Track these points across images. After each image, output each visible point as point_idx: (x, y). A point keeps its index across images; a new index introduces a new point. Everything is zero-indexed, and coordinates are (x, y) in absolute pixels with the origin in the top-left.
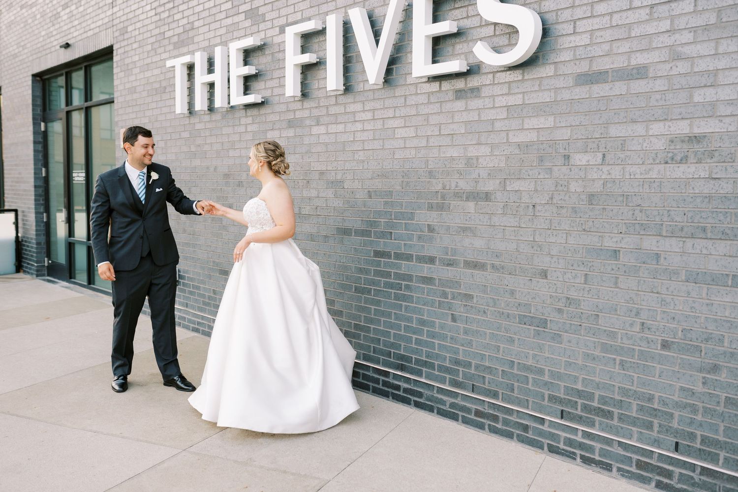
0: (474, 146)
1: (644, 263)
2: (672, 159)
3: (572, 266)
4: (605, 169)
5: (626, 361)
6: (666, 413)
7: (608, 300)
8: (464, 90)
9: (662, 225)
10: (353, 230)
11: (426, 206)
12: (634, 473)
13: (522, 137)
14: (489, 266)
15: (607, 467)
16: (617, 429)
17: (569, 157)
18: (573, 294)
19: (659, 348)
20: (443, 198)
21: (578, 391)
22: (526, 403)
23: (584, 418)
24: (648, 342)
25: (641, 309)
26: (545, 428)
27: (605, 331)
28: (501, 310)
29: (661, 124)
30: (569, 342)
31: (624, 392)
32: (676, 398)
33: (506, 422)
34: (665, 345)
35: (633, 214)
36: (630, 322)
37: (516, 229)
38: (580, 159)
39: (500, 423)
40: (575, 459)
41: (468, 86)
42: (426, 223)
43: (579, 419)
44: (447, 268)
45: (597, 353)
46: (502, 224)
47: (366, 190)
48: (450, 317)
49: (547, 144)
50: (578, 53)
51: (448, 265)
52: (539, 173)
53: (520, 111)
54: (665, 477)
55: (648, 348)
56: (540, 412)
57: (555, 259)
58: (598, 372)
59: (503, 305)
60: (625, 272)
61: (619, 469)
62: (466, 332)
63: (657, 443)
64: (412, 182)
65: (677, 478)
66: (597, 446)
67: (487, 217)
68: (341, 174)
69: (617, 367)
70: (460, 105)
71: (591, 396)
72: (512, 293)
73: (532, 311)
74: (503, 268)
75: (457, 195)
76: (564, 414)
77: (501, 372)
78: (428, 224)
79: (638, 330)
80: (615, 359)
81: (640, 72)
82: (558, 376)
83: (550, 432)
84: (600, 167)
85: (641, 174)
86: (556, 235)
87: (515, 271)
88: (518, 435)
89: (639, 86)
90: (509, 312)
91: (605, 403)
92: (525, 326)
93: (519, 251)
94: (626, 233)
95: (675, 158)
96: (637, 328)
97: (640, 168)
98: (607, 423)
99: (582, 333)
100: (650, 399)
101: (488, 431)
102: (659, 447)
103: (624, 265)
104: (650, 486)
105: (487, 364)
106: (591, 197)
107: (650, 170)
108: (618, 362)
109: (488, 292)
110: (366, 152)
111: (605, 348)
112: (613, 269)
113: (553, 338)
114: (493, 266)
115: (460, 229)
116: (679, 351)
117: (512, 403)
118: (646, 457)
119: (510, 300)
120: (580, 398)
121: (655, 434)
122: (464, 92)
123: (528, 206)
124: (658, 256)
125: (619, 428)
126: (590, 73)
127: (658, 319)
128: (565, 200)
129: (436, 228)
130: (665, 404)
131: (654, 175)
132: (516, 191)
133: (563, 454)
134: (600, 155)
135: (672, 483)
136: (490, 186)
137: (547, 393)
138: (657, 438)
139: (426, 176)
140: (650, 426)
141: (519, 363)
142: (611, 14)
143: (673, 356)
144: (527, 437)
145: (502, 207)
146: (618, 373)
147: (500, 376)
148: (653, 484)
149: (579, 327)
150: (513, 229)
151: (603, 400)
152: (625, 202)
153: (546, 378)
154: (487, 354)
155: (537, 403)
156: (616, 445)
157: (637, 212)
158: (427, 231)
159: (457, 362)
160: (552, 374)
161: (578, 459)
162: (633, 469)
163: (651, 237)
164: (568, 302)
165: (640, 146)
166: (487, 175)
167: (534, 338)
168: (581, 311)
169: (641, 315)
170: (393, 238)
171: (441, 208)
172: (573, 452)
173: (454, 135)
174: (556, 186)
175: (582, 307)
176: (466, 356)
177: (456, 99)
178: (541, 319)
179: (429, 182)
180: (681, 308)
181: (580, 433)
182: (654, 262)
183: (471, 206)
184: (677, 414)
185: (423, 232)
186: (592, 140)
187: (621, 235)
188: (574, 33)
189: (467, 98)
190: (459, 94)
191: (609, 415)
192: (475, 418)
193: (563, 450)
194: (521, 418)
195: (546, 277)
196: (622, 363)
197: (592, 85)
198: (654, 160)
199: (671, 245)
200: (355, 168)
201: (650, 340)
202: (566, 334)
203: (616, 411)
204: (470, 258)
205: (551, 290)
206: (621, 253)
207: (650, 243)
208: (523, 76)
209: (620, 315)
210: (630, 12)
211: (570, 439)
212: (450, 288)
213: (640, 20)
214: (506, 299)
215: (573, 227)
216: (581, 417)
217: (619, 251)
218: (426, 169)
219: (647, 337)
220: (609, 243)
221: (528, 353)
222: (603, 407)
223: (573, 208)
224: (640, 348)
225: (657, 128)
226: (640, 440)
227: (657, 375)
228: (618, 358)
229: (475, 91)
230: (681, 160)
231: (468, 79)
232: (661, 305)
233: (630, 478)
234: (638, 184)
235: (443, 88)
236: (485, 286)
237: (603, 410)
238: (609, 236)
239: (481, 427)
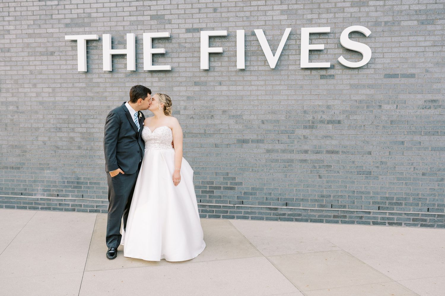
0: (332, 100)
1: (415, 145)
2: (425, 108)
3: (383, 149)
4: (398, 110)
5: (408, 183)
6: (424, 199)
7: (400, 160)
8: (325, 75)
9: (422, 131)
10: (250, 140)
11: (302, 127)
12: (411, 224)
13: (357, 98)
14: (340, 152)
15: (400, 224)
16: (404, 209)
17: (381, 106)
18: (384, 160)
19: (421, 176)
20: (313, 123)
21: (387, 197)
22: (361, 207)
23: (389, 208)
24: (417, 174)
25: (414, 162)
26: (371, 215)
27: (398, 172)
28: (347, 170)
29: (421, 95)
30: (382, 179)
31: (407, 194)
32: (428, 193)
33: (350, 217)
34: (423, 174)
35: (410, 128)
36: (409, 168)
37: (355, 135)
38: (386, 107)
39: (347, 219)
40: (385, 224)
41: (328, 74)
42: (303, 135)
43: (387, 208)
44: (315, 154)
45: (395, 181)
46: (348, 134)
47: (260, 120)
48: (318, 176)
49: (370, 100)
50: (385, 66)
51: (316, 153)
52: (367, 112)
53: (357, 86)
54: (424, 222)
55: (417, 176)
56: (368, 210)
57: (375, 147)
58: (395, 189)
59: (348, 168)
60: (407, 149)
61: (405, 224)
62: (327, 182)
63: (421, 210)
64: (293, 116)
65: (429, 221)
66: (395, 217)
67: (339, 131)
68: (241, 112)
69: (404, 185)
70: (323, 81)
71: (392, 198)
72: (353, 162)
73: (364, 169)
74: (348, 152)
75: (322, 122)
76: (380, 208)
77: (347, 197)
78: (304, 136)
79: (413, 171)
80: (403, 183)
81: (412, 76)
82: (377, 193)
83: (373, 217)
84: (396, 110)
85: (413, 113)
86: (375, 137)
87: (355, 153)
88: (357, 221)
89: (412, 80)
90: (352, 170)
91: (399, 200)
92: (360, 175)
93: (357, 145)
94: (407, 135)
95: (426, 107)
96: (412, 169)
97: (412, 111)
98: (400, 207)
99: (388, 175)
100: (418, 195)
101: (341, 223)
102: (421, 212)
103: (407, 147)
104: (418, 226)
105: (340, 194)
106: (392, 122)
107: (416, 111)
108: (404, 183)
109: (340, 163)
110: (259, 101)
111: (398, 179)
112: (402, 149)
113: (374, 179)
114: (343, 152)
115: (323, 137)
116: (429, 175)
117: (354, 209)
118: (417, 216)
119: (352, 165)
120: (387, 200)
121: (420, 207)
122: (325, 76)
123: (361, 126)
124: (420, 143)
125: (405, 208)
126: (391, 74)
127: (421, 165)
128: (379, 123)
129: (309, 137)
130: (424, 195)
131: (418, 113)
132: (355, 120)
133: (380, 224)
134: (395, 106)
135: (426, 223)
136: (341, 117)
137: (371, 201)
138: (420, 209)
139: (302, 113)
140: (417, 205)
141: (357, 191)
142: (400, 52)
143: (427, 178)
144: (362, 221)
145: (347, 126)
146: (405, 188)
147: (347, 198)
148: (419, 225)
149: (387, 173)
150: (353, 135)
151: (398, 199)
152: (406, 123)
153: (371, 195)
154: (340, 190)
155: (366, 206)
156: (403, 215)
157: (411, 127)
158: (303, 138)
159: (323, 196)
160: (374, 193)
161: (387, 224)
162: (411, 222)
163: (417, 136)
164: (382, 163)
165: (412, 103)
166: (339, 113)
167: (365, 180)
168: (388, 166)
169: (414, 165)
170: (280, 143)
171: (312, 127)
172: (385, 222)
173: (320, 95)
174: (375, 117)
175: (388, 164)
176: (328, 192)
177: (321, 79)
178: (368, 171)
179: (304, 116)
180: (429, 160)
181: (387, 214)
182: (419, 145)
183: (330, 126)
184: (428, 198)
185: (300, 139)
186: (392, 100)
187: (405, 136)
188: (383, 57)
189: (327, 78)
190: (322, 77)
191: (401, 204)
192: (333, 219)
193: (380, 222)
194: (358, 214)
195: (371, 154)
196: (406, 183)
197: (392, 79)
198: (418, 108)
199: (425, 138)
200: (251, 109)
201: (417, 173)
202: (380, 176)
203: (403, 202)
204: (329, 148)
205: (373, 159)
206: (405, 142)
207: (417, 138)
208: (359, 72)
209: (405, 166)
210: (408, 53)
211: (382, 217)
212: (318, 163)
213: (412, 56)
214: (350, 165)
215: (383, 133)
216: (388, 208)
217: (404, 142)
218: (302, 110)
219: (416, 173)
220: (400, 139)
221: (362, 186)
222: (398, 202)
223: (383, 126)
224: (413, 177)
225: (419, 96)
226: (414, 211)
227: (420, 186)
228: (404, 182)
229: (332, 76)
230: (429, 108)
231: (328, 71)
232: (422, 160)
233: (410, 226)
234: (412, 116)
235: (313, 73)
236: (338, 161)
237: (398, 203)
238: (400, 136)
239: (337, 222)
